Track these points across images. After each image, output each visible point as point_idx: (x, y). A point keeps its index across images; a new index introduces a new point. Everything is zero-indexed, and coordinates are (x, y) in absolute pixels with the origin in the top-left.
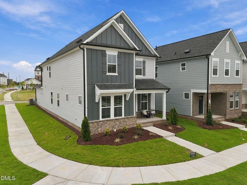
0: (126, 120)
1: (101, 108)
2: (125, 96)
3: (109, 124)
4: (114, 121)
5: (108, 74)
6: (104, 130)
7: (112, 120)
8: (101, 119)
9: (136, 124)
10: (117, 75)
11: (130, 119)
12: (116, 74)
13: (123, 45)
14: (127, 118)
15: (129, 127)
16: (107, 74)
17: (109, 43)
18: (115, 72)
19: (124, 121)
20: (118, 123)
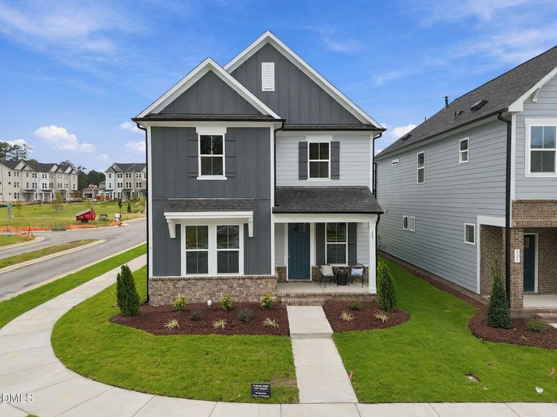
0: (249, 283)
1: (184, 251)
2: (246, 226)
3: (202, 287)
4: (215, 282)
5: (201, 177)
6: (191, 299)
7: (210, 279)
8: (184, 274)
9: (276, 295)
10: (226, 179)
11: (259, 281)
12: (223, 177)
13: (241, 112)
14: (251, 278)
15: (256, 300)
16: (198, 179)
17: (205, 111)
18: (221, 174)
19: (240, 285)
20: (226, 287)
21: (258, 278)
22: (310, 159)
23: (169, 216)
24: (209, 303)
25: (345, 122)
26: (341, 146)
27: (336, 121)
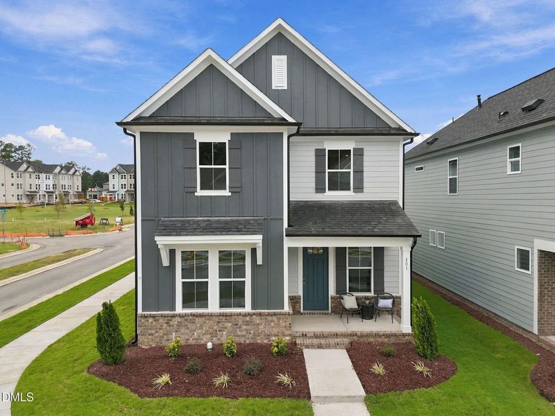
0: (257, 320)
1: (179, 281)
2: (254, 251)
3: (201, 326)
4: (217, 319)
5: (200, 193)
6: (188, 340)
7: (211, 315)
8: (179, 309)
9: (290, 335)
10: (230, 194)
11: (270, 318)
12: (226, 193)
13: (248, 114)
14: (260, 314)
15: (266, 341)
16: (196, 194)
17: (205, 113)
18: (224, 188)
19: (247, 323)
20: (230, 324)
21: (269, 314)
22: (329, 169)
23: (161, 241)
24: (210, 345)
25: (370, 125)
26: (365, 153)
27: (359, 124)
